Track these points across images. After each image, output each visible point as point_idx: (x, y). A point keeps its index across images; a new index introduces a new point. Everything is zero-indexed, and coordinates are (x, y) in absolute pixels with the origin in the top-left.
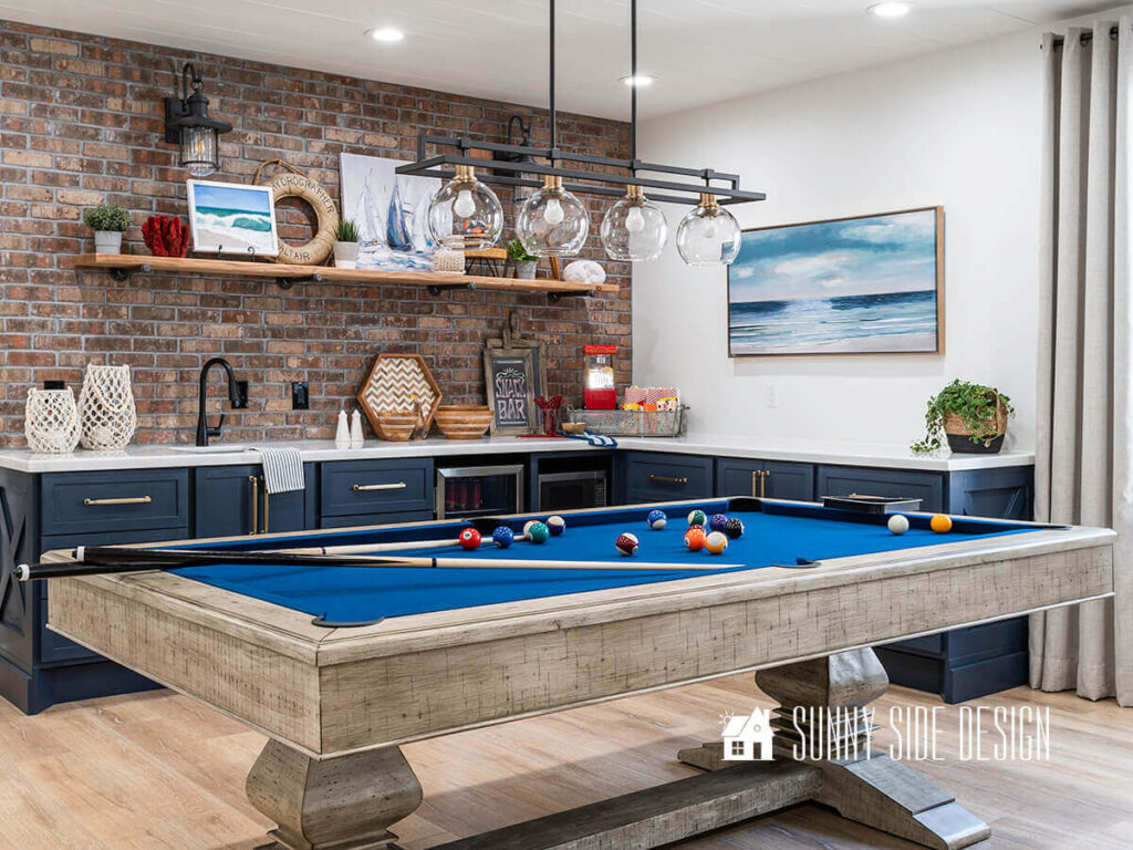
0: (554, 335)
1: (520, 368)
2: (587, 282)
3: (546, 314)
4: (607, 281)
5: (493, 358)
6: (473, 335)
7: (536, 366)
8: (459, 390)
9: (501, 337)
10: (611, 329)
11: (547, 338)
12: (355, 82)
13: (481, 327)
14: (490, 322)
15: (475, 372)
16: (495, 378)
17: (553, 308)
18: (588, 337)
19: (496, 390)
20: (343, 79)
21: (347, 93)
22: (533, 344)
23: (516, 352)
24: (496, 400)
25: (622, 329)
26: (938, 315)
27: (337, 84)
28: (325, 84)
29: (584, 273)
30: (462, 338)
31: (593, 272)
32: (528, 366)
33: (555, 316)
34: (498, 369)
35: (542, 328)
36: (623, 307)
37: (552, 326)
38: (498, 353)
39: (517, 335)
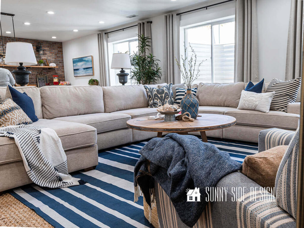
0: (49, 74)
1: (44, 79)
2: (53, 66)
3: (48, 71)
4: (56, 66)
5: (38, 78)
6: (35, 75)
7: (46, 79)
8: (33, 82)
9: (40, 75)
10: (61, 73)
11: (49, 75)
12: (10, 37)
13: (36, 73)
14: (38, 73)
15: (36, 80)
16: (39, 81)
17: (49, 70)
18: (56, 74)
19: (39, 82)
20: (7, 37)
21: (8, 39)
22: (46, 76)
23: (42, 77)
24: (39, 84)
25: (63, 73)
26: (93, 70)
27: (6, 38)
28: (4, 38)
29: (52, 65)
30: (33, 75)
31: (54, 65)
32: (45, 79)
33: (50, 71)
34: (39, 79)
35: (47, 73)
36: (63, 70)
37: (49, 73)
38: (39, 77)
39: (43, 74)
